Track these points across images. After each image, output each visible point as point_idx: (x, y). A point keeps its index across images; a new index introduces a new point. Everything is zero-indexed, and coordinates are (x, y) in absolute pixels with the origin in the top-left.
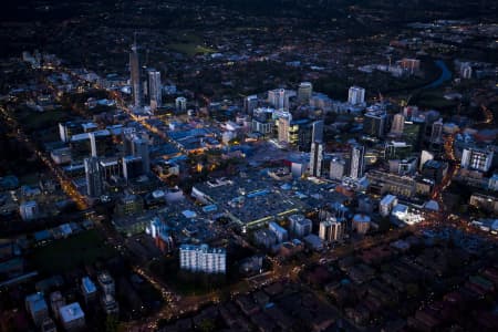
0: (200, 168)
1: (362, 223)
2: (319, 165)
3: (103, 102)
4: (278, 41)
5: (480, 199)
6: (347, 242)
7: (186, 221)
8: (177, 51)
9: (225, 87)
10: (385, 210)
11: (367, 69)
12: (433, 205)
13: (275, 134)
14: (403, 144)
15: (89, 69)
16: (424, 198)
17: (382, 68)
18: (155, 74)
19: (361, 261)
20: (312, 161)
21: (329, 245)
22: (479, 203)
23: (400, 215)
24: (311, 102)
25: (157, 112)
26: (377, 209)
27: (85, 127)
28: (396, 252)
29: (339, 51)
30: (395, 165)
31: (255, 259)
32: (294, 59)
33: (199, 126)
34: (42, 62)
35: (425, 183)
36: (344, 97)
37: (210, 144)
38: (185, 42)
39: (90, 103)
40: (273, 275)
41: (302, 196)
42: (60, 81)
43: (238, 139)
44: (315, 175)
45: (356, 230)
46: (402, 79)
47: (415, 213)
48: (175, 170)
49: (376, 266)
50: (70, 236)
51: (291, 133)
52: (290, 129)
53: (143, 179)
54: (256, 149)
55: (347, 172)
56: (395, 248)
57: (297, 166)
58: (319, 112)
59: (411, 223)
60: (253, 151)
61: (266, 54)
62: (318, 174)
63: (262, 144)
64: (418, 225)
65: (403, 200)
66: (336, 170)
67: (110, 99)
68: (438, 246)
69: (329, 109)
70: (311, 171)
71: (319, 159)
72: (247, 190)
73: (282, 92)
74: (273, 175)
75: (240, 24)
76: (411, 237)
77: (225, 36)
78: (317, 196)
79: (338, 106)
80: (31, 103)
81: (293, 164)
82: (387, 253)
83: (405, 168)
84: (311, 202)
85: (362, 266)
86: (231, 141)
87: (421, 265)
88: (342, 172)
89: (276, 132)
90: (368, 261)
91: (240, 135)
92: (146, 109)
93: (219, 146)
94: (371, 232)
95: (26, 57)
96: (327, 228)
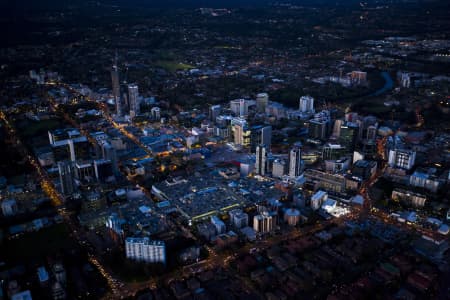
0: (163, 168)
1: (292, 216)
2: (263, 165)
3: (91, 112)
4: (248, 58)
5: (400, 194)
6: (278, 233)
7: (141, 216)
8: (161, 68)
9: (197, 97)
10: (316, 205)
11: (320, 80)
12: (359, 199)
13: (232, 138)
14: (338, 146)
15: (84, 84)
16: (352, 193)
17: (334, 79)
18: (134, 88)
19: (287, 251)
20: (257, 162)
21: (262, 236)
22: (399, 197)
23: (329, 209)
24: (267, 110)
25: (135, 120)
26: (309, 203)
27: (70, 134)
28: (319, 243)
29: (300, 65)
30: (331, 164)
31: (193, 249)
32: (259, 73)
33: (169, 132)
34: (46, 79)
35: (354, 180)
36: (296, 105)
37: (175, 147)
38: (170, 59)
39: (80, 113)
40: (208, 263)
41: (245, 192)
42: (58, 95)
43: (199, 143)
44: (260, 174)
45: (287, 223)
46: (350, 89)
47: (343, 207)
48: (141, 171)
49: (299, 255)
50: (41, 229)
51: (245, 137)
52: (243, 134)
53: (111, 179)
54: (215, 152)
55: (287, 171)
56: (319, 239)
57: (245, 166)
58: (273, 119)
59: (337, 216)
60: (211, 153)
61: (237, 69)
62: (263, 172)
63: (221, 147)
64: (343, 218)
65: (334, 196)
66: (278, 169)
67: (98, 109)
68: (358, 236)
69: (282, 116)
70: (257, 171)
71: (263, 160)
72: (198, 188)
73: (242, 102)
74: (223, 174)
75: (219, 43)
76: (335, 229)
77: (204, 54)
78: (258, 193)
79: (291, 113)
80: (30, 114)
81: (242, 165)
82: (311, 243)
83: (339, 167)
84: (252, 198)
85: (287, 255)
86: (193, 146)
87: (340, 253)
88: (282, 171)
90: (292, 251)
91: (202, 139)
92: (127, 118)
93: (183, 149)
94: (300, 224)
95: (33, 75)
96: (260, 221)
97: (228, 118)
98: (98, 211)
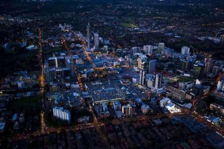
0: (96, 75)
1: (145, 109)
2: (143, 80)
3: (77, 45)
4: (169, 24)
5: (215, 106)
6: (134, 116)
7: (72, 96)
8: (121, 26)
9: (131, 42)
10: (162, 105)
11: (202, 38)
12: (189, 105)
14: (189, 75)
15: (81, 32)
16: (187, 101)
17: (210, 38)
19: (133, 126)
20: (141, 78)
21: (125, 117)
22: (214, 108)
23: (169, 108)
24: (162, 52)
25: (95, 51)
26: (158, 103)
27: (61, 54)
28: (152, 125)
29: (194, 29)
30: (182, 84)
31: (85, 117)
32: (170, 32)
33: (108, 58)
34: (66, 28)
35: (190, 95)
36: (179, 51)
37: (107, 66)
38: (128, 22)
39: (72, 45)
41: (128, 93)
42: (67, 36)
43: (119, 65)
44: (141, 84)
45: (141, 112)
46: (218, 45)
47: (178, 108)
48: (85, 76)
49: (138, 130)
51: (142, 65)
53: (68, 78)
54: (126, 71)
55: (154, 85)
56: (154, 123)
57: (134, 80)
58: (164, 57)
59: (172, 112)
60: (123, 70)
61: (159, 29)
62: (143, 84)
63: (130, 68)
64: (175, 114)
65: (175, 101)
66: (150, 83)
67: (81, 44)
68: (177, 125)
69: (170, 56)
73: (149, 47)
74: (121, 82)
76: (166, 119)
77: (145, 21)
78: (134, 94)
79: (175, 55)
81: (133, 79)
82: (148, 124)
83: (186, 86)
84: (130, 96)
85: (131, 128)
86: (116, 66)
87: (162, 133)
88: (152, 84)
89: (137, 64)
90: (136, 127)
91: (122, 63)
92: (92, 49)
93: (111, 67)
94: (148, 113)
95: (60, 26)
96: (125, 109)
97: (139, 54)
98: (55, 92)
